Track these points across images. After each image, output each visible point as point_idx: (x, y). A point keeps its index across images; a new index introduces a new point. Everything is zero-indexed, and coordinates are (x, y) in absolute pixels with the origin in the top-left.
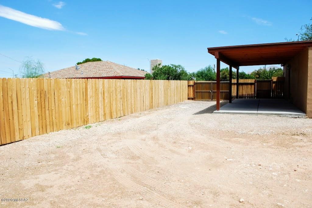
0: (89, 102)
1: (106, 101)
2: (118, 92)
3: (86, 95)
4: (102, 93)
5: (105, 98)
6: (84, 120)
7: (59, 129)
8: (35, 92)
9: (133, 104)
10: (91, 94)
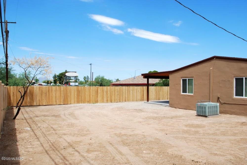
0: (99, 95)
1: (108, 95)
2: (116, 92)
3: (98, 92)
4: (106, 92)
5: (108, 94)
6: (96, 101)
7: (84, 103)
8: (76, 90)
9: (127, 97)
10: (100, 92)
